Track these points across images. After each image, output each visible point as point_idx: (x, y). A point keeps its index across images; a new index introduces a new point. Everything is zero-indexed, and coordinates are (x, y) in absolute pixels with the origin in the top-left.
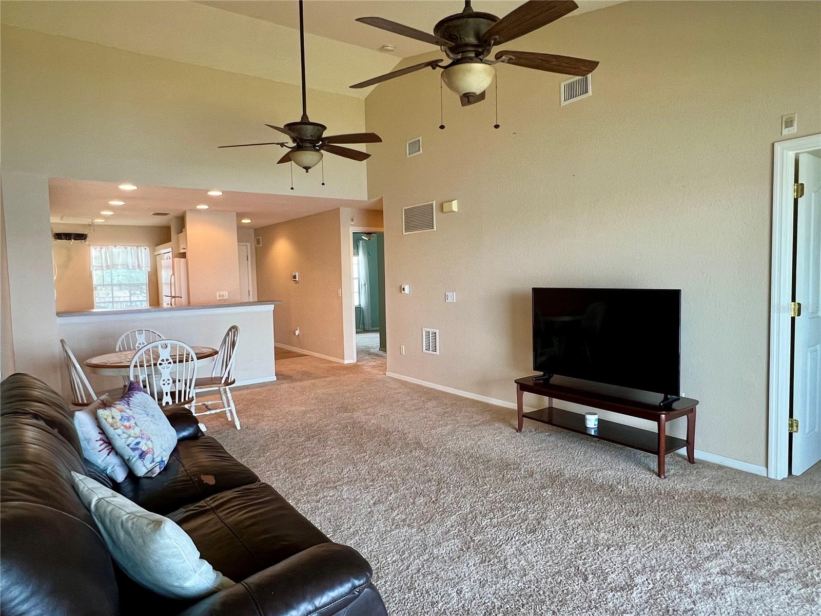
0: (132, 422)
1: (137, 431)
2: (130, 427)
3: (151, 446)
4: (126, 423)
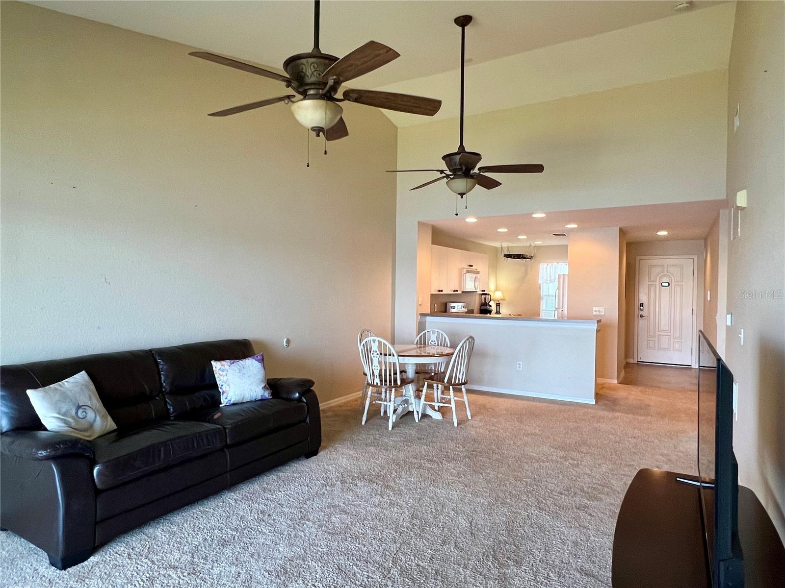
0: (224, 373)
1: (225, 378)
2: (222, 375)
3: (228, 389)
4: (221, 373)
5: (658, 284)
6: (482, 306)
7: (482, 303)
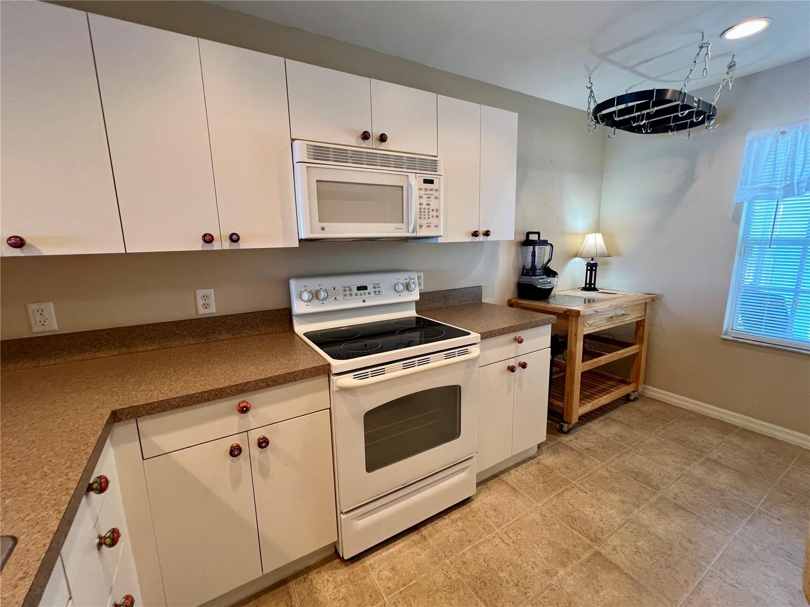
6: (523, 274)
7: (524, 267)
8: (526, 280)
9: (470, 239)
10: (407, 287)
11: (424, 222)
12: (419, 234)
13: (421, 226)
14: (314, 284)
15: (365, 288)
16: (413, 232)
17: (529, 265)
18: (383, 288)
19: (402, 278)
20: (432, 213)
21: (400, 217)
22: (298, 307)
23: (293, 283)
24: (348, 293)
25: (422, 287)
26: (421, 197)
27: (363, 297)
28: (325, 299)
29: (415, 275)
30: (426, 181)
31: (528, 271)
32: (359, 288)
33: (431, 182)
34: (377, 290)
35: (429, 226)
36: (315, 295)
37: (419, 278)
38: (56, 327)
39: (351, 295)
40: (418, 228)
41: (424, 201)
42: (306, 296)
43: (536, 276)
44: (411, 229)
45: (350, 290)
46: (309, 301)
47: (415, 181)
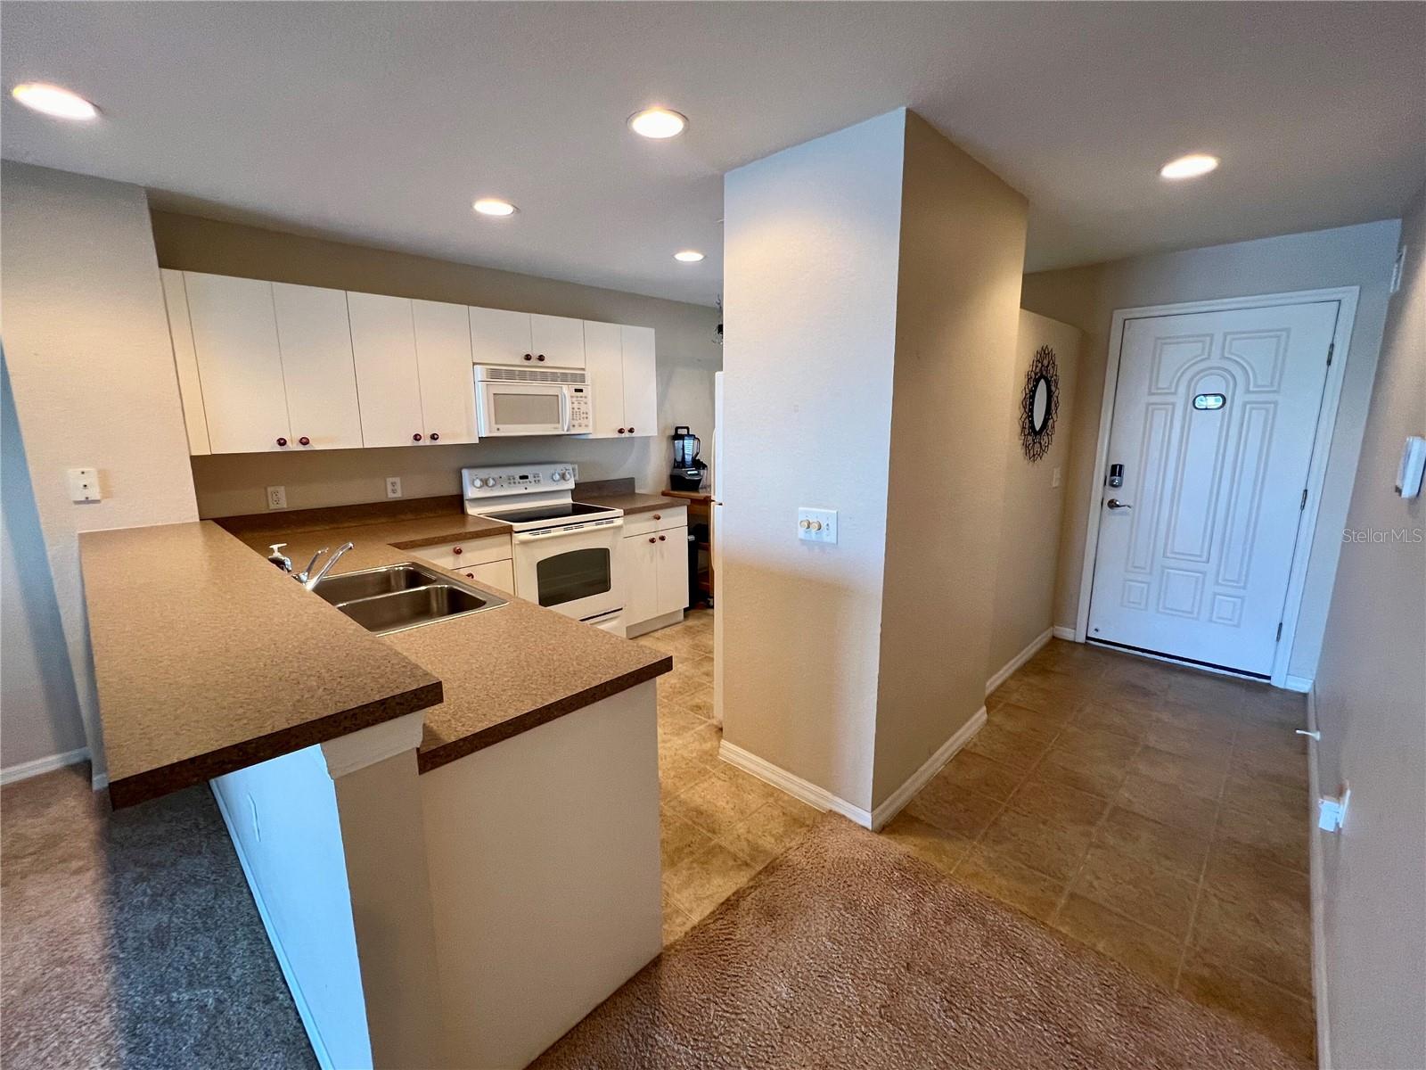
5: (1180, 401)
6: (674, 467)
7: (675, 460)
8: (677, 471)
9: (617, 435)
10: (563, 477)
11: (576, 423)
12: (573, 432)
13: (574, 426)
14: (484, 473)
15: (526, 477)
16: (568, 430)
17: (679, 459)
18: (541, 478)
19: (559, 468)
20: (582, 416)
21: (557, 420)
22: (471, 492)
23: (465, 473)
24: (512, 481)
25: (577, 478)
26: (573, 403)
27: (525, 485)
28: (493, 486)
29: (570, 467)
30: (576, 390)
31: (680, 464)
32: (522, 478)
33: (581, 391)
34: (537, 479)
35: (580, 426)
36: (485, 483)
37: (573, 469)
38: (285, 506)
39: (515, 483)
40: (571, 427)
41: (576, 405)
42: (478, 483)
43: (685, 468)
44: (566, 429)
45: (514, 479)
46: (481, 487)
47: (567, 390)
